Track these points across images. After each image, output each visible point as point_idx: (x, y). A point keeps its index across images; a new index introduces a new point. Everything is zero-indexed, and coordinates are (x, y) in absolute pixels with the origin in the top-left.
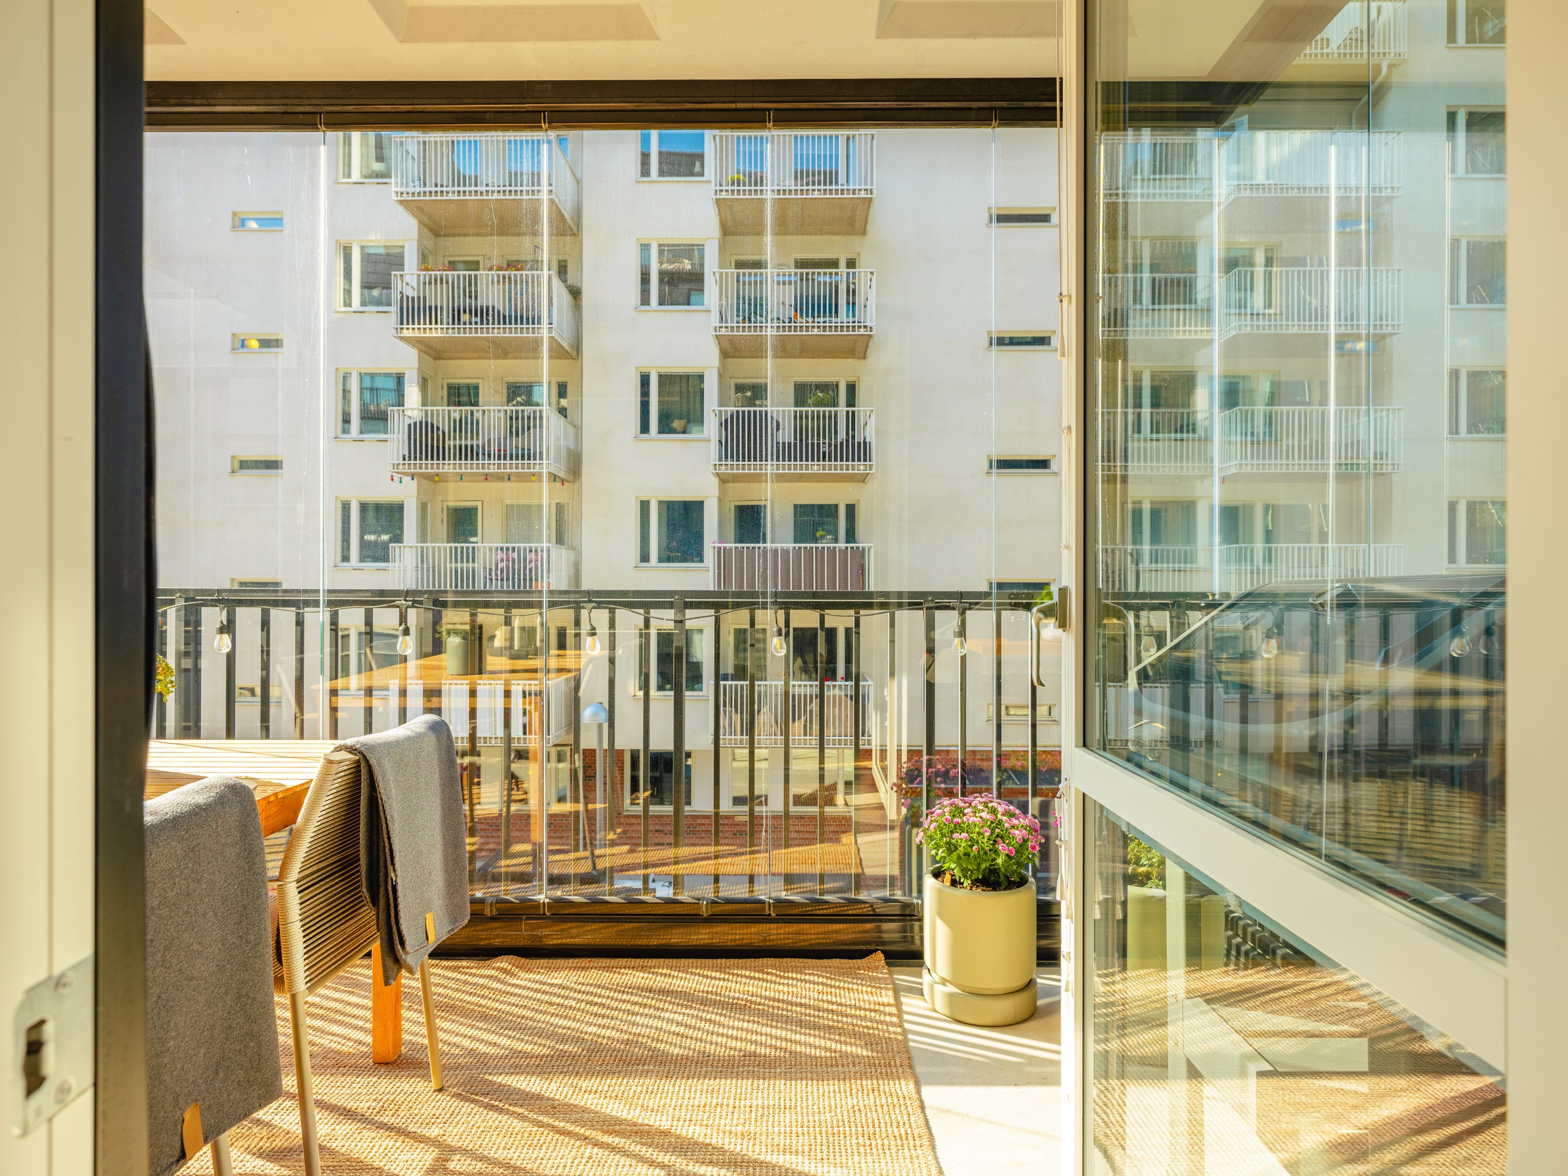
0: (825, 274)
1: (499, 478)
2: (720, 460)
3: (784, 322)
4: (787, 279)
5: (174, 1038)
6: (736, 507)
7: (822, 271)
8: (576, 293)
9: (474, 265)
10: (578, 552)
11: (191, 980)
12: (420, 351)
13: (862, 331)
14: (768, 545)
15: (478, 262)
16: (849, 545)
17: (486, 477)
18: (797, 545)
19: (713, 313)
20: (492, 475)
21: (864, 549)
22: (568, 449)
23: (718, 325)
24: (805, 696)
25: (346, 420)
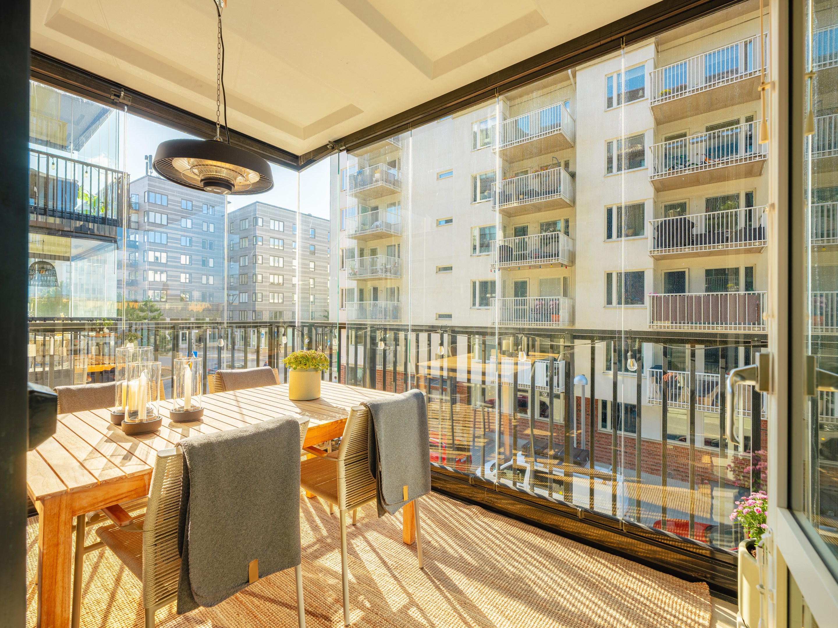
0: (728, 130)
1: (535, 267)
2: (654, 248)
3: (697, 165)
4: (699, 139)
5: (245, 530)
6: (665, 273)
7: (725, 129)
8: (573, 175)
9: (526, 172)
10: (573, 299)
11: (256, 505)
12: (503, 215)
13: (757, 159)
14: (687, 294)
15: (527, 171)
16: (747, 292)
17: (530, 267)
18: (707, 293)
19: (649, 170)
20: (532, 266)
21: (759, 294)
22: (569, 251)
23: (653, 175)
24: (713, 382)
25: (475, 248)
